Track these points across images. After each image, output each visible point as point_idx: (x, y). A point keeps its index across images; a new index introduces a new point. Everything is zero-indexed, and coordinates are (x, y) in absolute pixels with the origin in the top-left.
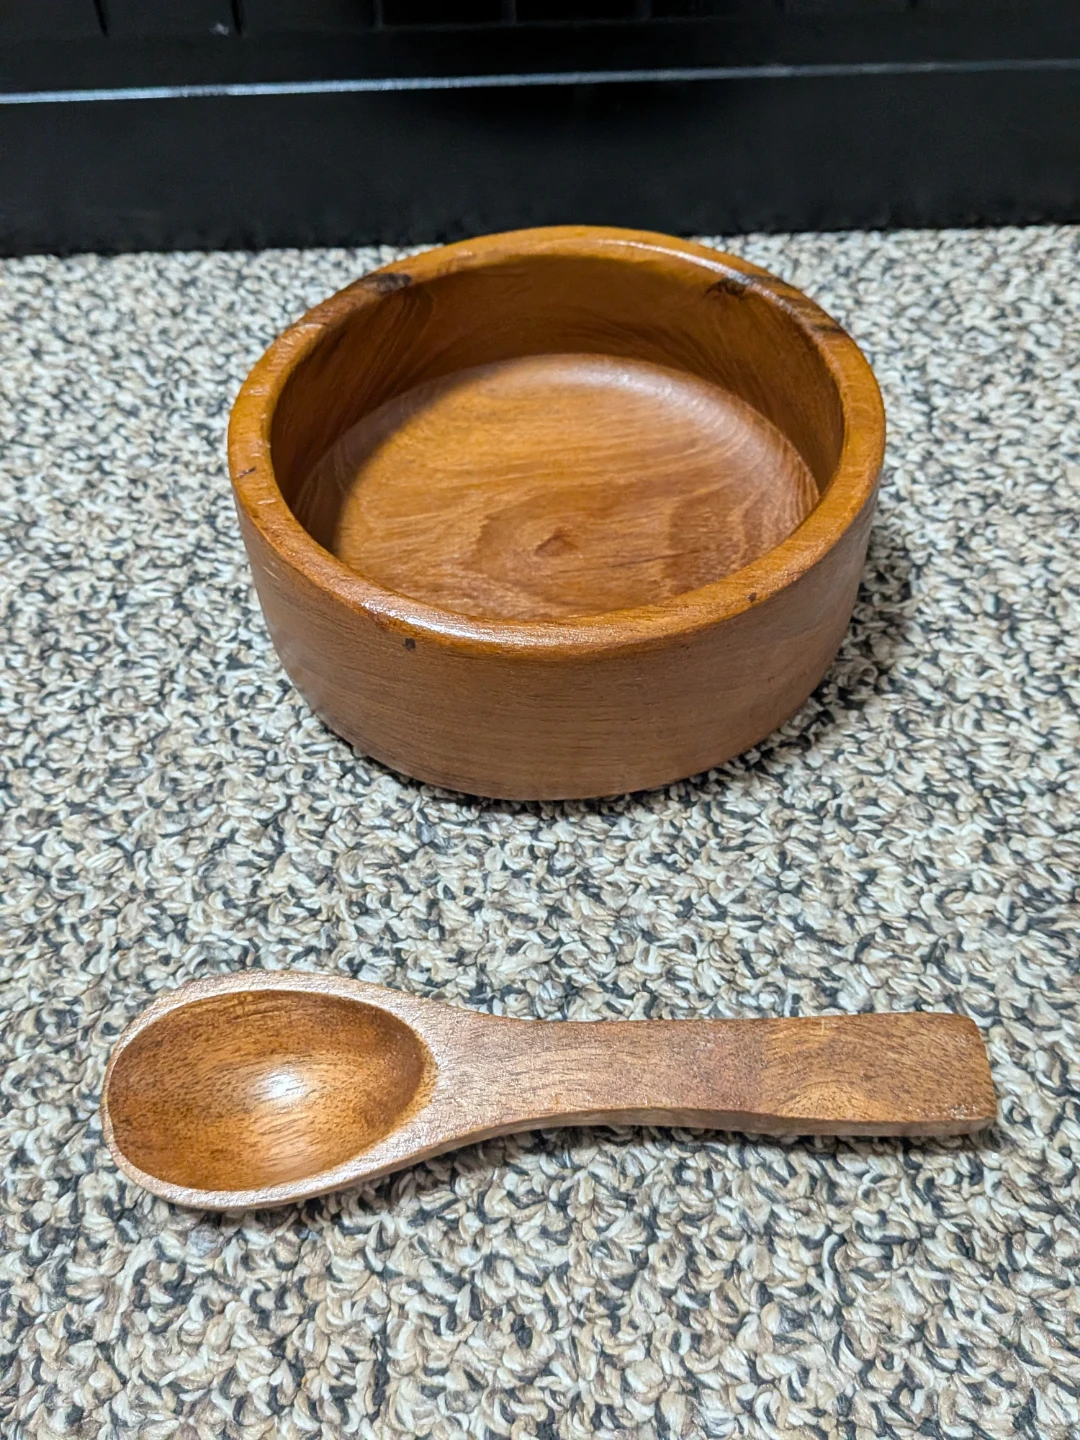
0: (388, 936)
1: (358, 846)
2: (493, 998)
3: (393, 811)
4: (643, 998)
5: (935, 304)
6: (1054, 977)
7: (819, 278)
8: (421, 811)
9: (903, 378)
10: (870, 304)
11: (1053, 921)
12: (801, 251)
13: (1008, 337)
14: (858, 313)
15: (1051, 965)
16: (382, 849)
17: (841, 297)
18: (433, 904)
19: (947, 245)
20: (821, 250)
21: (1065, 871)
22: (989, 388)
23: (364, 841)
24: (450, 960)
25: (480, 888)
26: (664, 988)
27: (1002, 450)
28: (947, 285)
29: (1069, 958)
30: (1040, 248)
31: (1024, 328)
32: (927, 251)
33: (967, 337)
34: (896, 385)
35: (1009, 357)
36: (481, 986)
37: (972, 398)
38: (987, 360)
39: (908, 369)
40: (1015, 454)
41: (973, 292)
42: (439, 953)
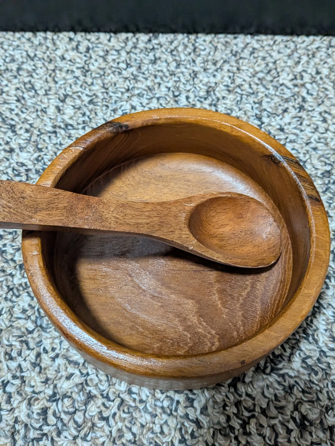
0: (19, 370)
1: (11, 326)
2: (59, 399)
3: (27, 311)
4: (117, 402)
5: (269, 72)
6: (278, 395)
7: (224, 56)
8: (38, 310)
9: (252, 108)
10: (243, 70)
11: (281, 369)
12: (218, 42)
13: (296, 89)
14: (238, 75)
15: (278, 389)
16: (20, 328)
17: (232, 66)
18: (38, 355)
19: (277, 43)
20: (227, 42)
21: (288, 346)
22: (286, 114)
23: (13, 324)
24: (43, 382)
25: (58, 348)
26: (126, 397)
27: (287, 144)
28: (275, 63)
29: (285, 386)
30: (314, 47)
31: (303, 85)
32: (269, 45)
33: (281, 88)
34: (249, 111)
35: (295, 100)
36: (55, 394)
37: (278, 118)
38: (287, 101)
39: (255, 103)
40: (292, 147)
41: (285, 67)
42: (38, 379)
